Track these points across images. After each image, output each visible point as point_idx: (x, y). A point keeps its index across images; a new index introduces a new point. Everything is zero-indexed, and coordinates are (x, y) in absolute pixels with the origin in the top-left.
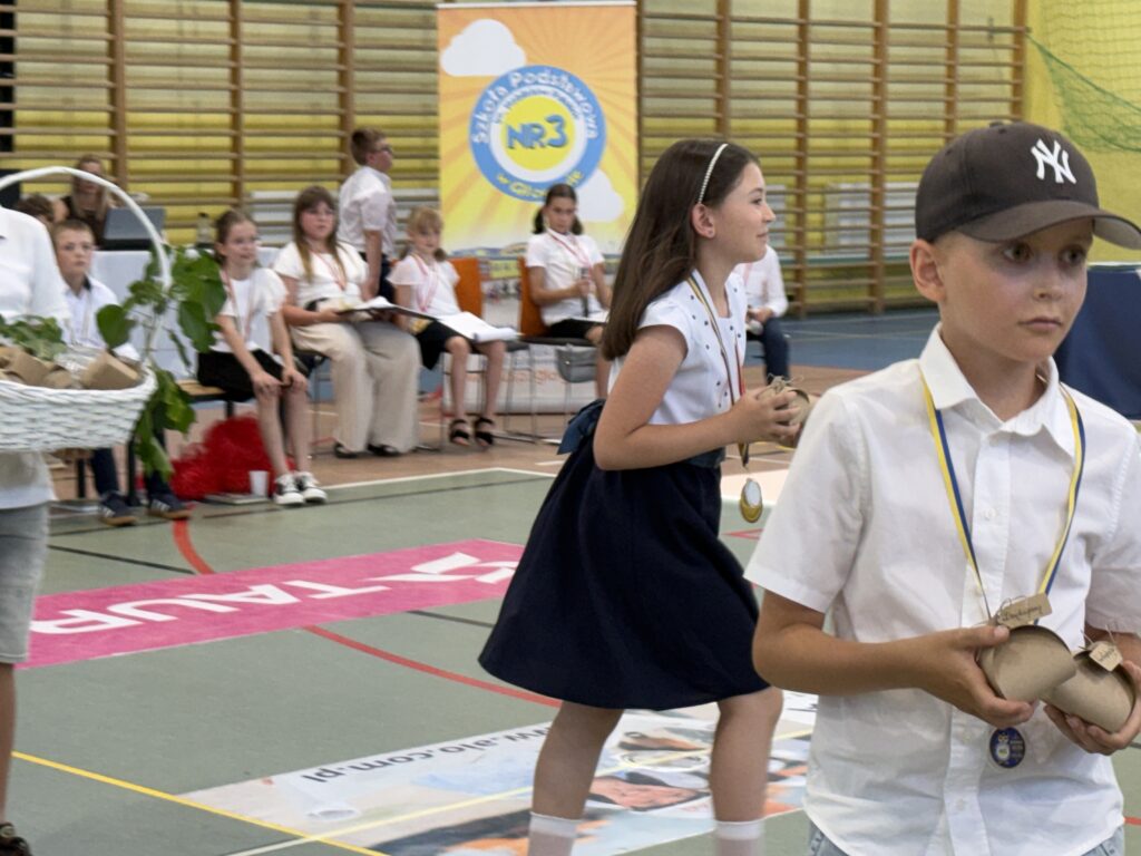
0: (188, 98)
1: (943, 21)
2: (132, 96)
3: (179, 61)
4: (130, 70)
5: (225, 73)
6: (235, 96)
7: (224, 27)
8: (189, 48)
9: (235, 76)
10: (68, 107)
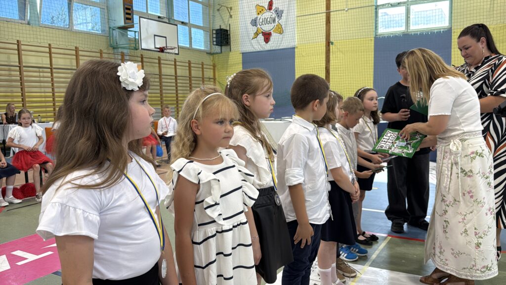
0: (43, 90)
1: (201, 76)
2: (26, 90)
3: (40, 82)
4: (25, 84)
5: (50, 84)
6: (53, 89)
7: (50, 75)
8: (42, 79)
9: (53, 85)
10: (12, 92)
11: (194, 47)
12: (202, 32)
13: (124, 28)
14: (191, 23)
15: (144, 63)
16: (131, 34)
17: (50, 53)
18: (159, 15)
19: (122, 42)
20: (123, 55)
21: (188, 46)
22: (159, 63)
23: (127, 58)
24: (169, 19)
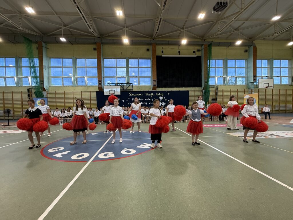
11: (282, 84)
12: (287, 78)
13: (253, 82)
14: (281, 75)
15: (260, 92)
16: (255, 84)
17: (230, 92)
18: (267, 76)
19: (252, 86)
20: (252, 90)
21: (279, 84)
22: (266, 91)
23: (253, 91)
24: (271, 76)
